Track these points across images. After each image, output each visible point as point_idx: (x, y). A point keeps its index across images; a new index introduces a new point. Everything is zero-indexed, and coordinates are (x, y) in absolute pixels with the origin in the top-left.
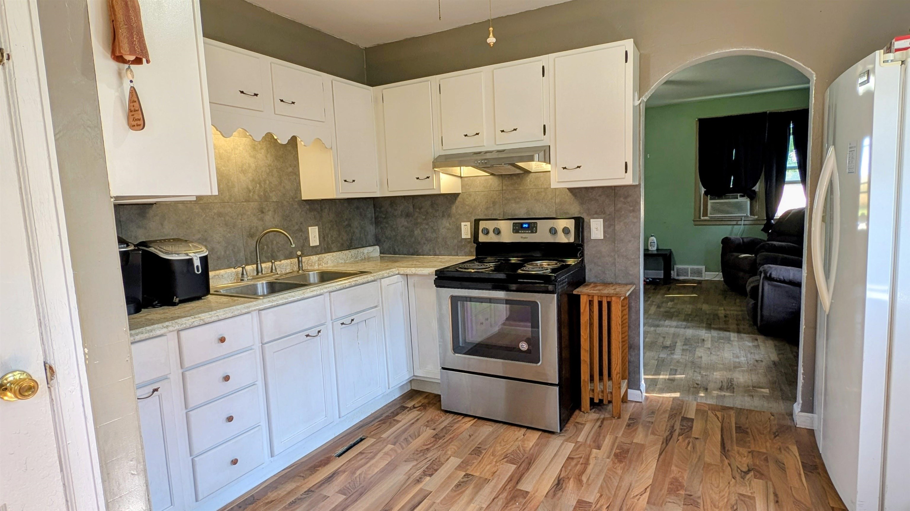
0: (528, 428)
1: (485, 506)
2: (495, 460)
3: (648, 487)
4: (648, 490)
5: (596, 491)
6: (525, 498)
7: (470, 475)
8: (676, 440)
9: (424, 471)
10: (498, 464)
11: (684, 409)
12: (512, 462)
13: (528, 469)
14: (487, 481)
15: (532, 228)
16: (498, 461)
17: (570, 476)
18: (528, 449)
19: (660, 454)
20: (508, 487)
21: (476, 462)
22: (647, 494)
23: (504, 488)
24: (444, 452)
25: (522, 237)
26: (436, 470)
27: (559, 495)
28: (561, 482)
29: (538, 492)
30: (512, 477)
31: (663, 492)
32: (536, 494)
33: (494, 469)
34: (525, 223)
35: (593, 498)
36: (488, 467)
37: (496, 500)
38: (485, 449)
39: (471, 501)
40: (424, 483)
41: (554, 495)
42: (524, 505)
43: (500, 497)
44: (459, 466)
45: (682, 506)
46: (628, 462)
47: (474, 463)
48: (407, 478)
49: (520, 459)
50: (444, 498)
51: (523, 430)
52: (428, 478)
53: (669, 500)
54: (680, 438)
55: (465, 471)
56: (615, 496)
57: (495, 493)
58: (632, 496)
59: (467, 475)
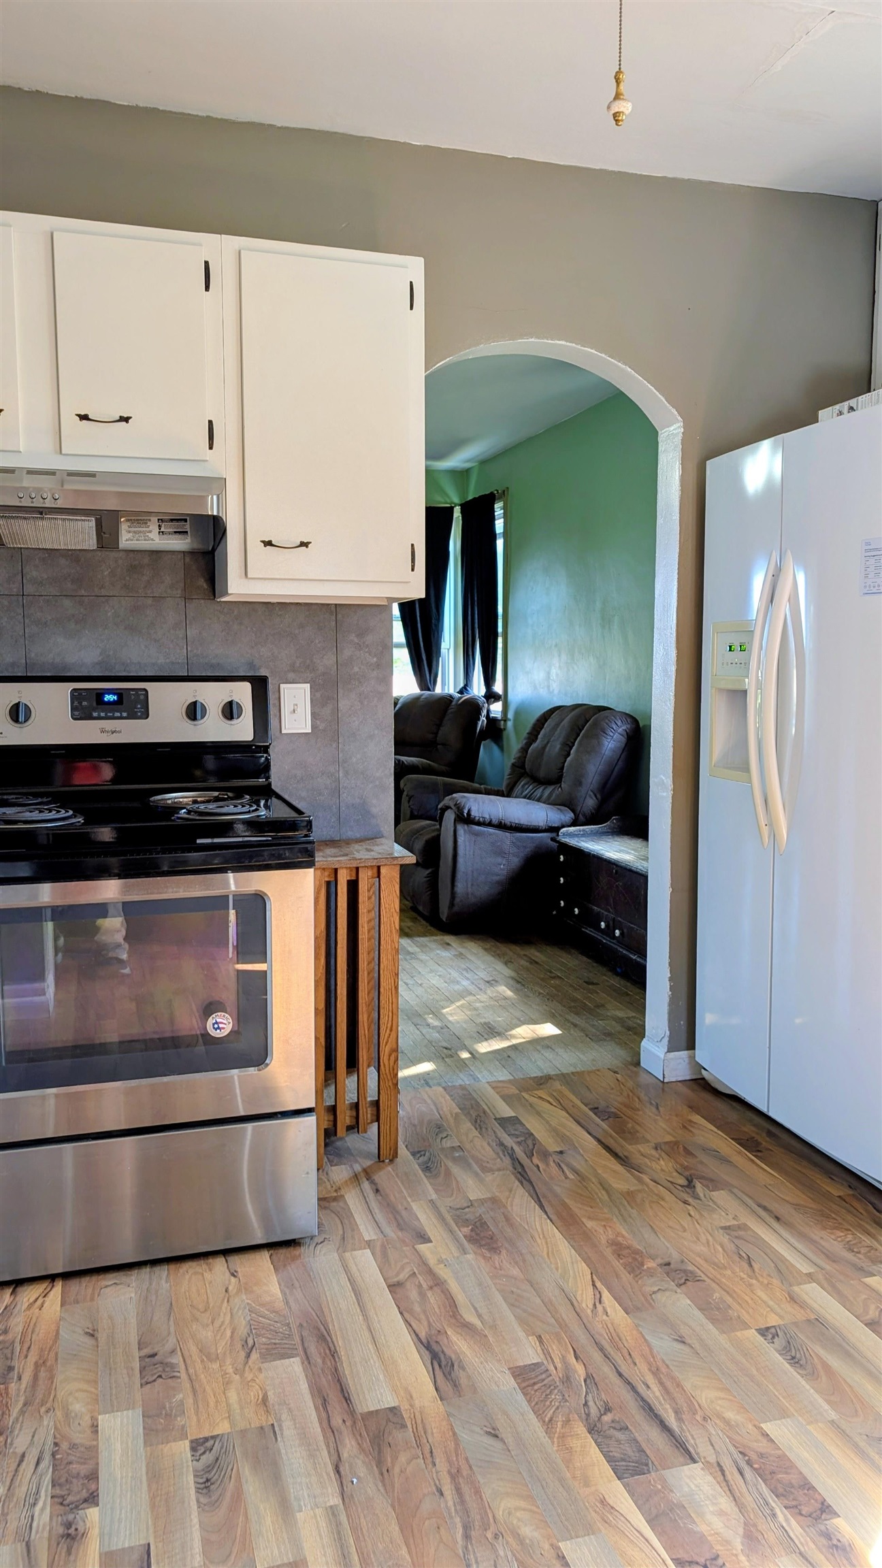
0: (226, 1253)
1: (335, 1500)
2: (230, 1370)
3: (593, 1281)
4: (598, 1284)
5: (521, 1334)
6: (404, 1426)
7: (206, 1439)
8: (535, 1169)
9: (59, 1500)
10: (249, 1376)
11: (482, 1103)
12: (276, 1352)
13: (334, 1354)
14: (270, 1432)
15: (134, 706)
16: (240, 1366)
17: (438, 1326)
18: (280, 1305)
19: (542, 1207)
20: (337, 1421)
21: (183, 1395)
22: (606, 1295)
23: (330, 1429)
24: (59, 1413)
25: (103, 731)
26: (93, 1476)
27: (463, 1381)
28: (435, 1347)
29: (414, 1396)
30: (320, 1391)
31: (623, 1276)
32: (417, 1403)
33: (254, 1393)
34: (110, 691)
35: (530, 1351)
36: (233, 1396)
37: (344, 1469)
38: (173, 1351)
39: (285, 1509)
40: (94, 1533)
41: (456, 1385)
42: (419, 1445)
43: (345, 1455)
44: (149, 1432)
45: (679, 1290)
46: (507, 1245)
47: (182, 1403)
48: (21, 1547)
49: (290, 1336)
50: (206, 1542)
51: (219, 1264)
52: (93, 1514)
53: (648, 1289)
54: (536, 1160)
55: (183, 1436)
56: (563, 1325)
57: (325, 1453)
58: (589, 1312)
59: (197, 1446)
